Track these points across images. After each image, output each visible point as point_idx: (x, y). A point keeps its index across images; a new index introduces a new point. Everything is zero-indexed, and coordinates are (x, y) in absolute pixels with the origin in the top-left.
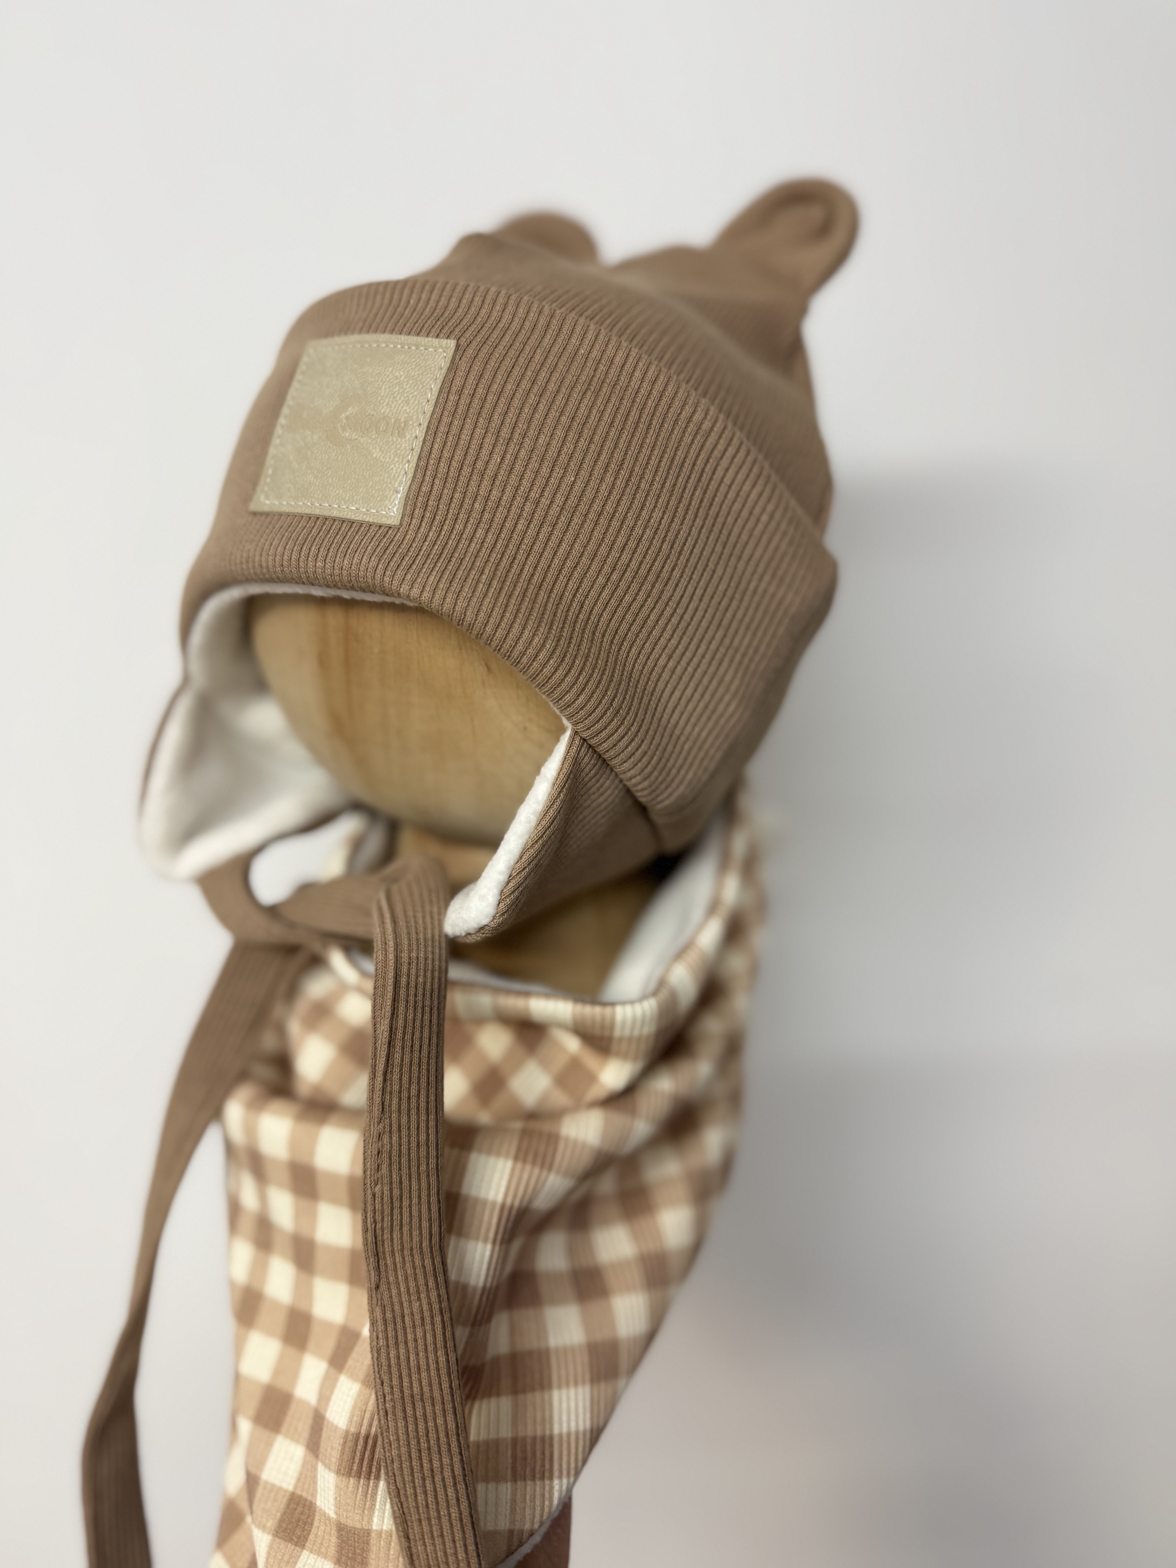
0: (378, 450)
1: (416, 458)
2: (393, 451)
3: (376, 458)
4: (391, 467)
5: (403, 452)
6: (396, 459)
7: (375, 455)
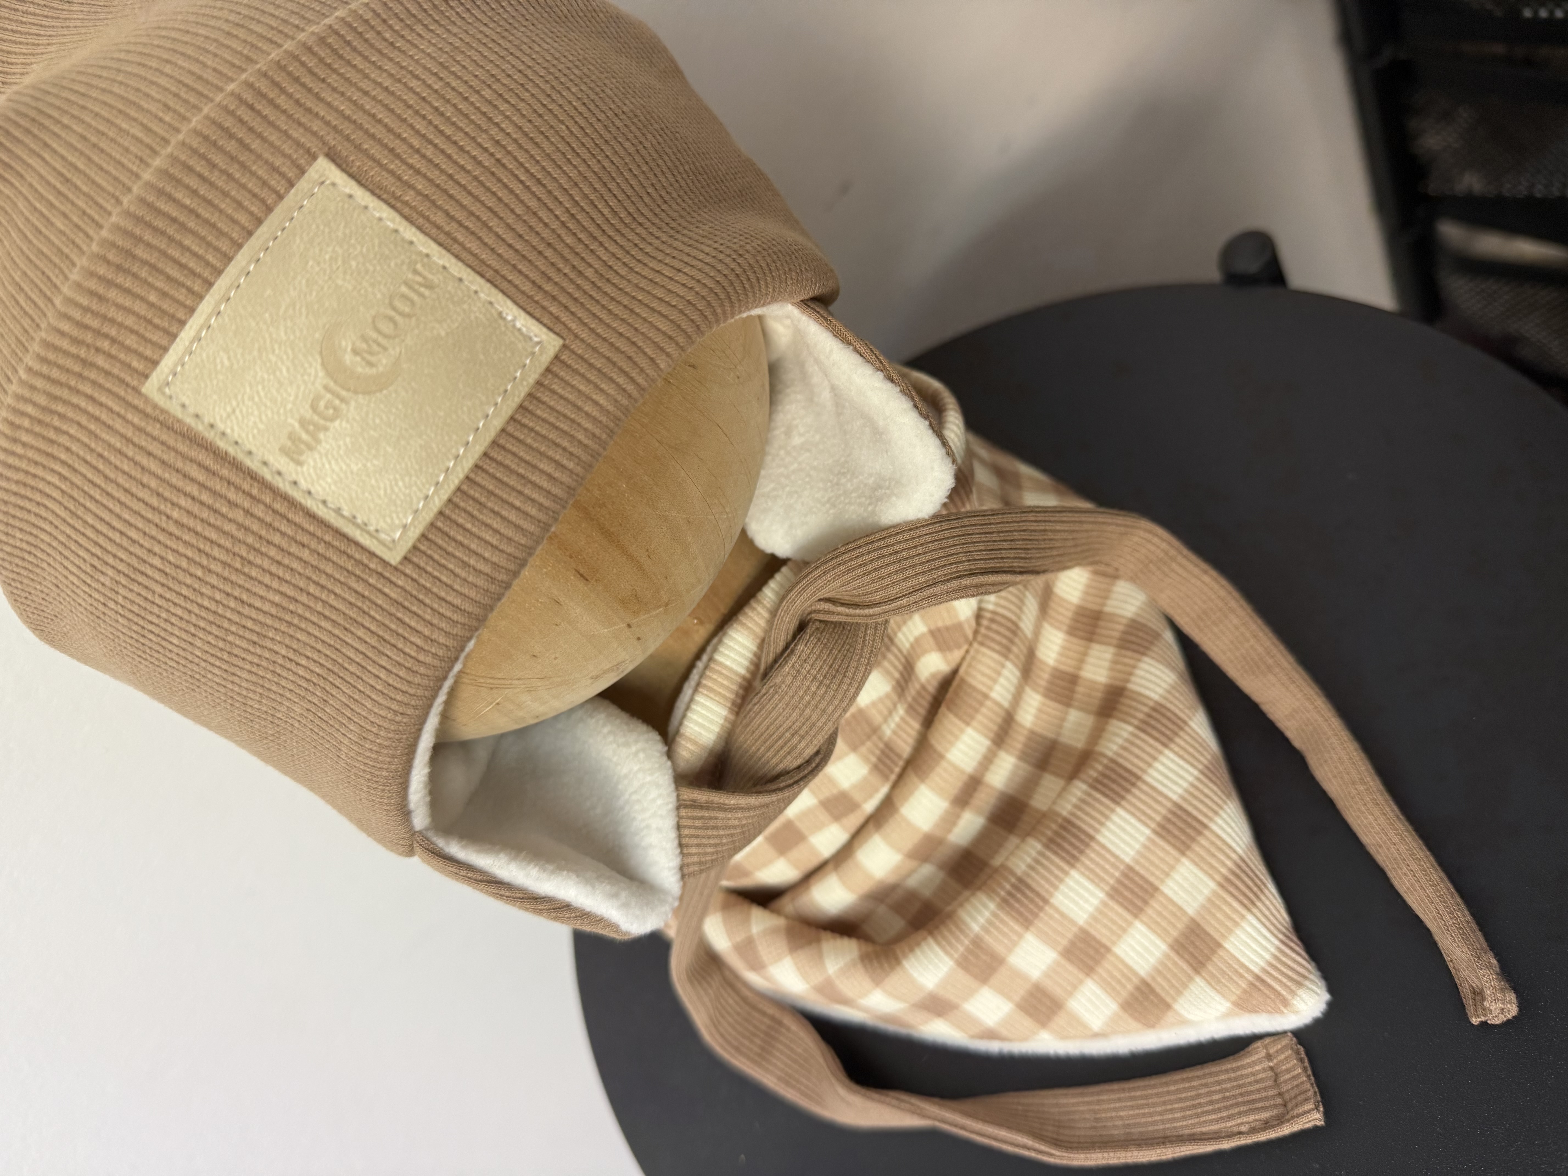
0: (437, 326)
1: (478, 279)
2: (451, 306)
3: (447, 334)
4: (472, 317)
5: (460, 293)
6: (465, 306)
7: (443, 333)
